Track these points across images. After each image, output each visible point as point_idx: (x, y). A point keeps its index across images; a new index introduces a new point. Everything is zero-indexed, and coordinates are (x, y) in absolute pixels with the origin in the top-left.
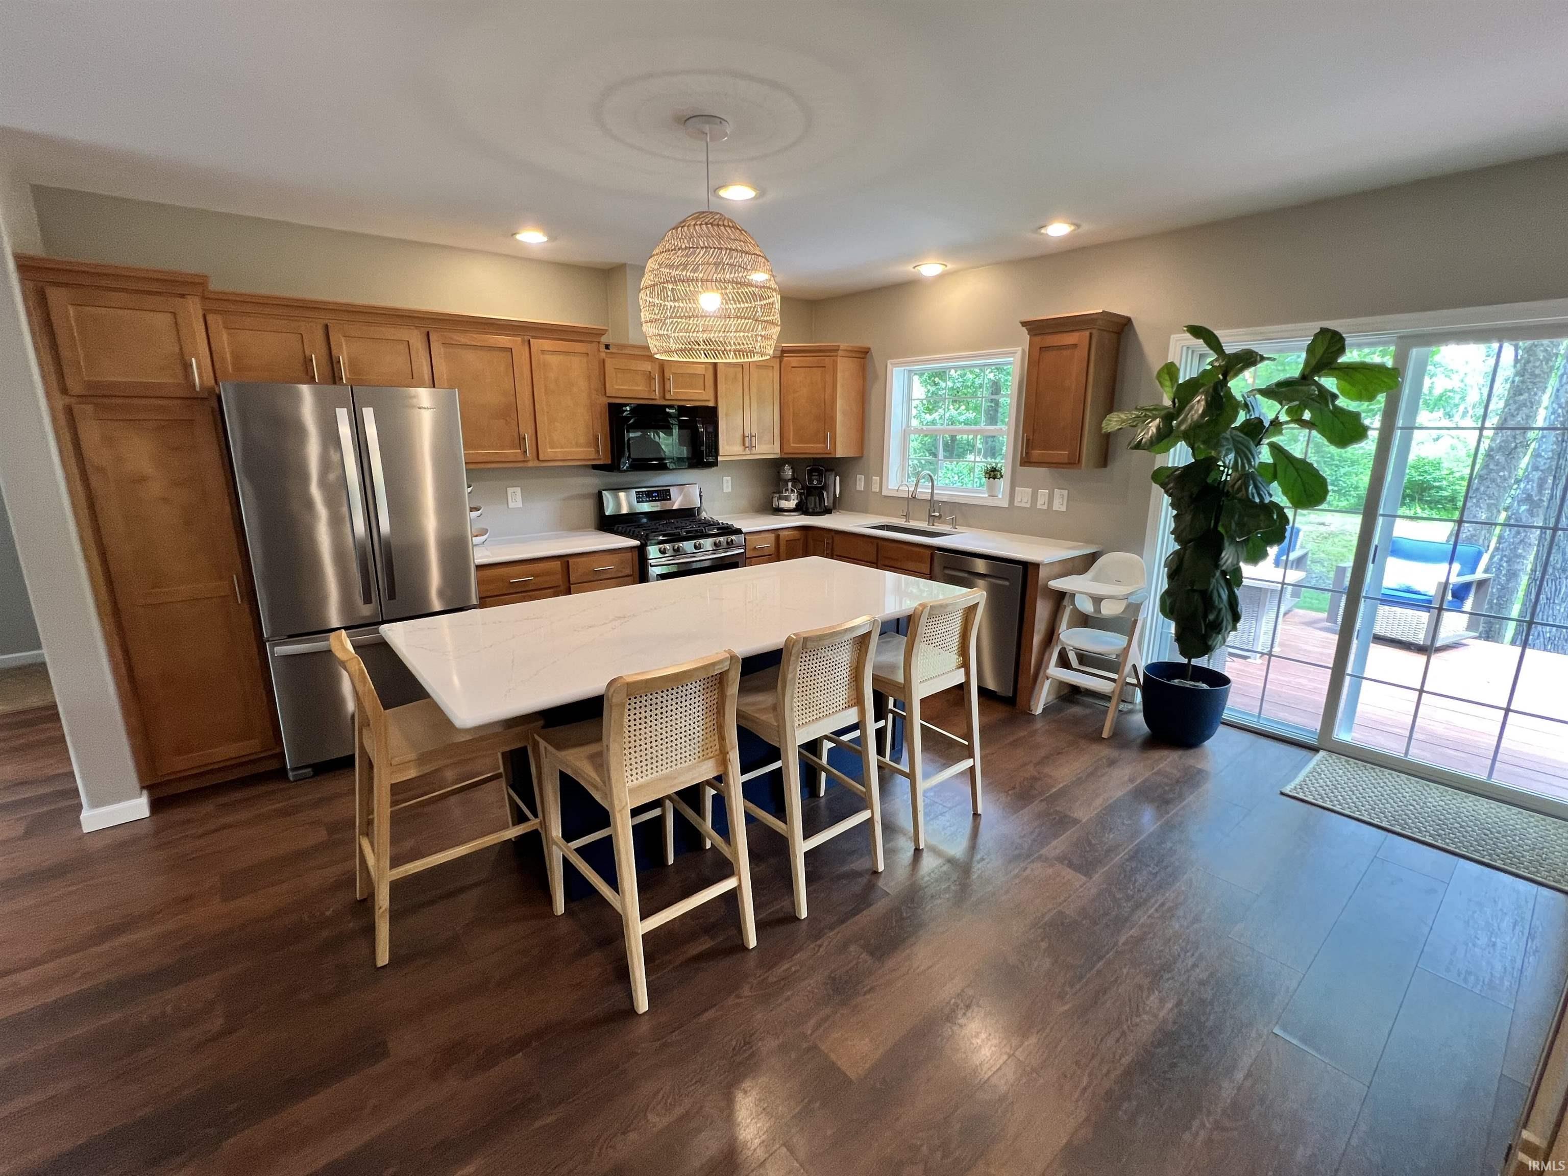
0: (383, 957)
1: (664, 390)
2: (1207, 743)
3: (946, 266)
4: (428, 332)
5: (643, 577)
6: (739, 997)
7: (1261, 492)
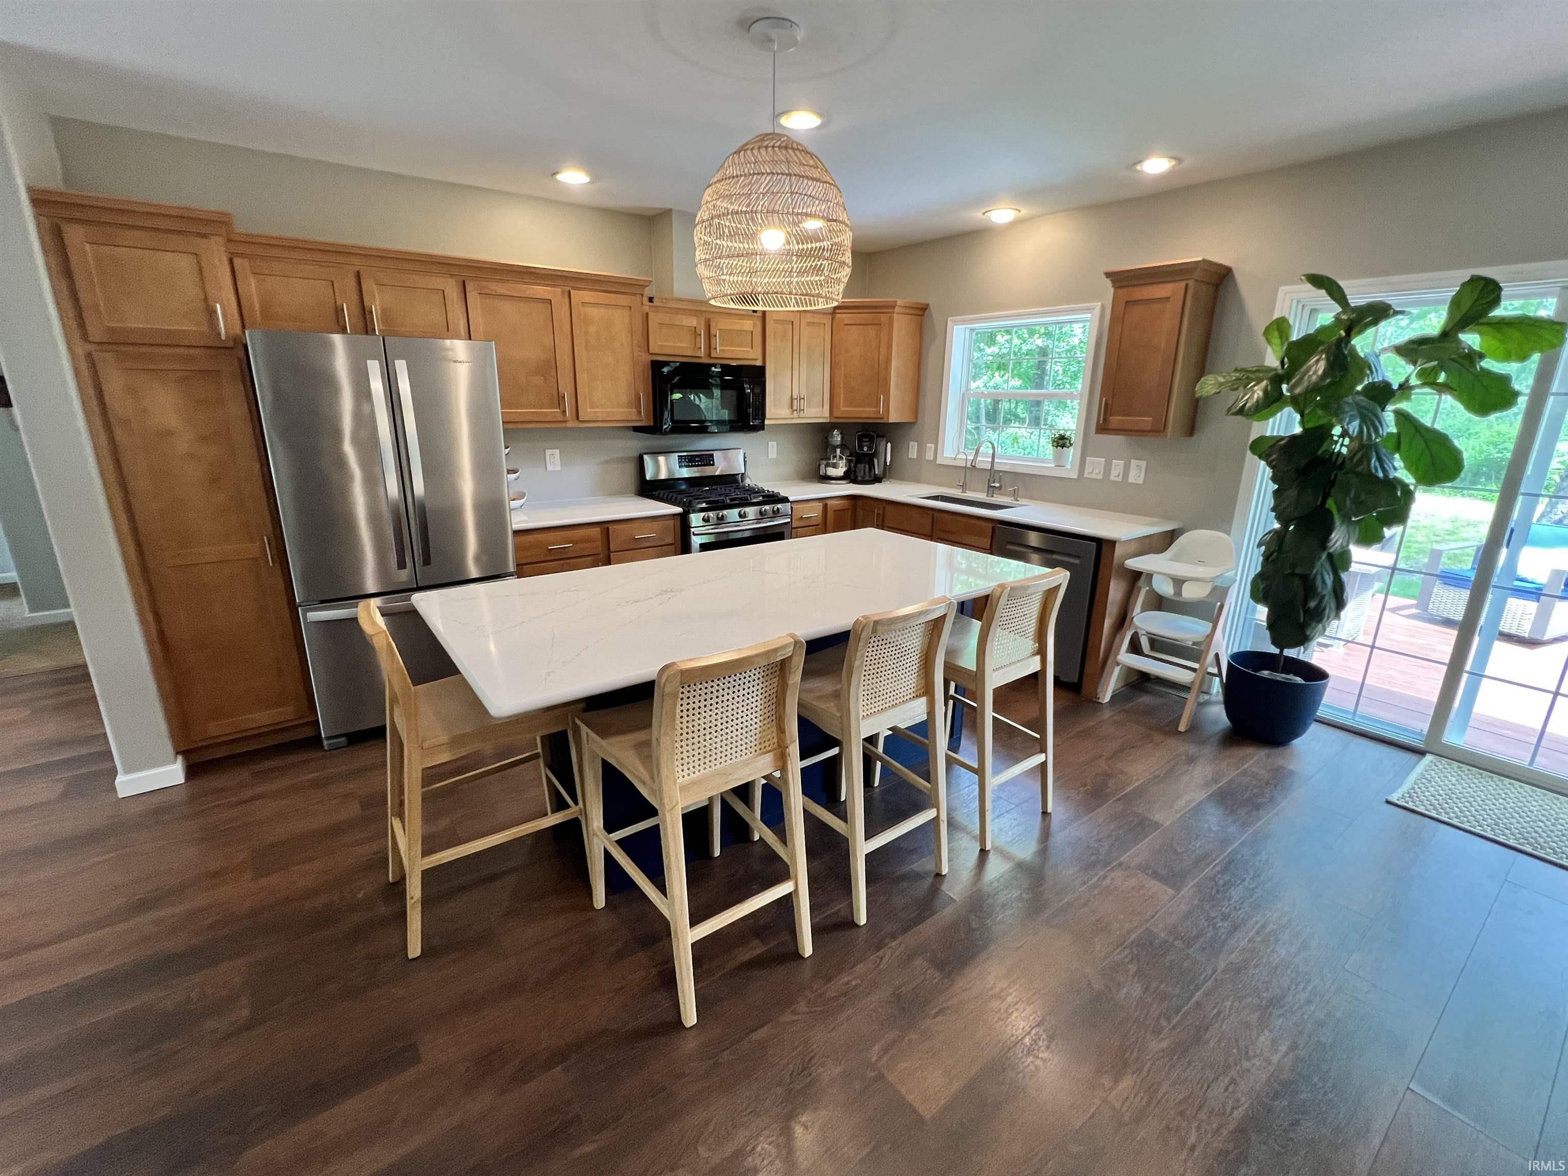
0: (415, 949)
1: (709, 347)
2: (1296, 742)
3: (1020, 211)
4: (464, 282)
5: (685, 548)
6: (794, 1012)
7: (1386, 466)
